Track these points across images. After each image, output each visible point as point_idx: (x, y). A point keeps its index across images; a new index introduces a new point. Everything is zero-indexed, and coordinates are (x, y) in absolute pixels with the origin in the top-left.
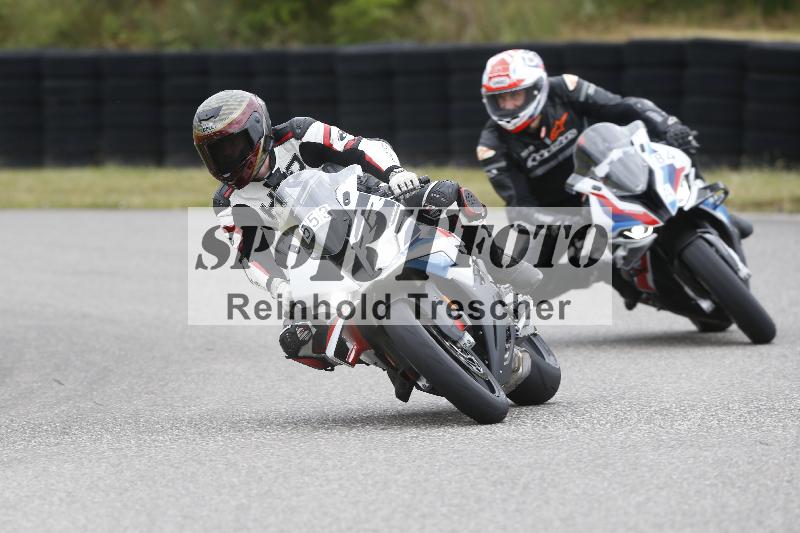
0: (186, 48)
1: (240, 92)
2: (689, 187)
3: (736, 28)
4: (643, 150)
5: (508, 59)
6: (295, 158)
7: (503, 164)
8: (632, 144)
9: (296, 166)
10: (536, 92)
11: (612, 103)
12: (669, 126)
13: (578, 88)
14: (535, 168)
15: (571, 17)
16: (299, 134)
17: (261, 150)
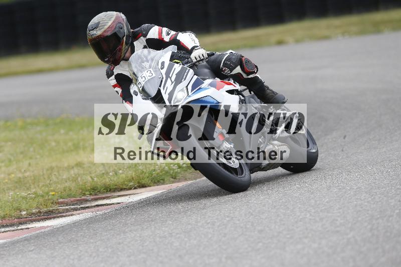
6: (145, 47)
16: (144, 34)
17: (124, 44)
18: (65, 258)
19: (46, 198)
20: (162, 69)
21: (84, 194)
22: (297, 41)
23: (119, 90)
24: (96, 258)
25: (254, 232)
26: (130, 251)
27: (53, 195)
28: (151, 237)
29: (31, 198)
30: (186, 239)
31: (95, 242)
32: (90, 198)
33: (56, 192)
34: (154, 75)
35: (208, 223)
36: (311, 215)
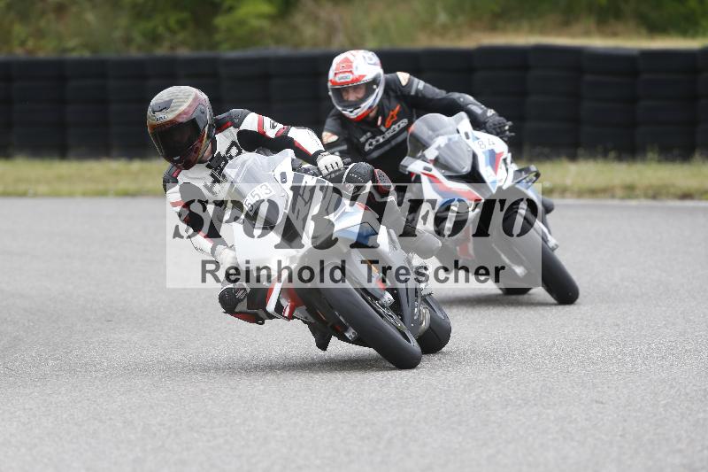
0: (87, 54)
1: (187, 87)
2: (507, 170)
3: (573, 36)
4: (468, 137)
5: (351, 58)
6: (233, 144)
7: (344, 147)
8: (458, 132)
9: (234, 151)
10: (375, 87)
11: (439, 97)
12: (488, 117)
13: (410, 83)
14: (371, 151)
15: (427, 25)
16: (236, 123)
17: (205, 138)
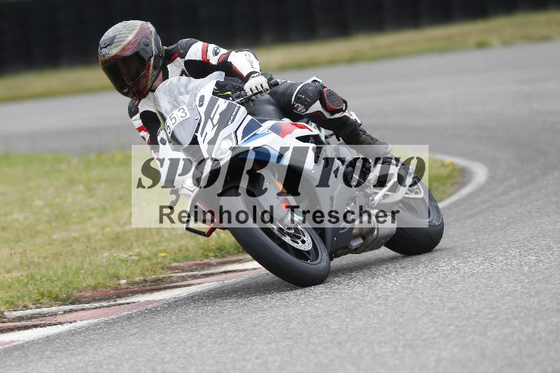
6: (183, 72)
16: (182, 54)
17: (151, 68)
18: (179, 345)
19: (155, 261)
20: (201, 106)
21: (207, 257)
22: (506, 43)
23: (146, 135)
24: (222, 345)
25: (443, 310)
26: (270, 335)
27: (164, 257)
28: (300, 316)
29: (133, 261)
30: (348, 320)
31: (222, 324)
32: (214, 261)
33: (167, 253)
34: (188, 115)
35: (379, 298)
36: (523, 287)
